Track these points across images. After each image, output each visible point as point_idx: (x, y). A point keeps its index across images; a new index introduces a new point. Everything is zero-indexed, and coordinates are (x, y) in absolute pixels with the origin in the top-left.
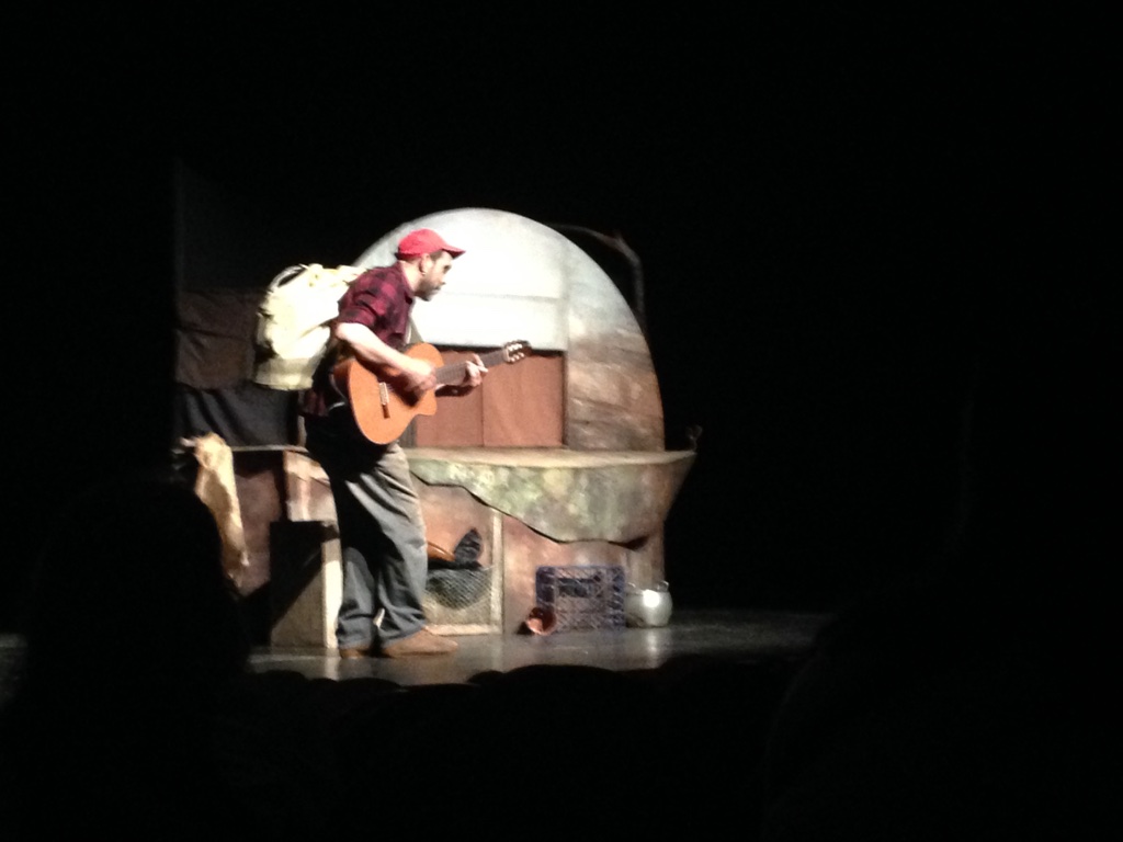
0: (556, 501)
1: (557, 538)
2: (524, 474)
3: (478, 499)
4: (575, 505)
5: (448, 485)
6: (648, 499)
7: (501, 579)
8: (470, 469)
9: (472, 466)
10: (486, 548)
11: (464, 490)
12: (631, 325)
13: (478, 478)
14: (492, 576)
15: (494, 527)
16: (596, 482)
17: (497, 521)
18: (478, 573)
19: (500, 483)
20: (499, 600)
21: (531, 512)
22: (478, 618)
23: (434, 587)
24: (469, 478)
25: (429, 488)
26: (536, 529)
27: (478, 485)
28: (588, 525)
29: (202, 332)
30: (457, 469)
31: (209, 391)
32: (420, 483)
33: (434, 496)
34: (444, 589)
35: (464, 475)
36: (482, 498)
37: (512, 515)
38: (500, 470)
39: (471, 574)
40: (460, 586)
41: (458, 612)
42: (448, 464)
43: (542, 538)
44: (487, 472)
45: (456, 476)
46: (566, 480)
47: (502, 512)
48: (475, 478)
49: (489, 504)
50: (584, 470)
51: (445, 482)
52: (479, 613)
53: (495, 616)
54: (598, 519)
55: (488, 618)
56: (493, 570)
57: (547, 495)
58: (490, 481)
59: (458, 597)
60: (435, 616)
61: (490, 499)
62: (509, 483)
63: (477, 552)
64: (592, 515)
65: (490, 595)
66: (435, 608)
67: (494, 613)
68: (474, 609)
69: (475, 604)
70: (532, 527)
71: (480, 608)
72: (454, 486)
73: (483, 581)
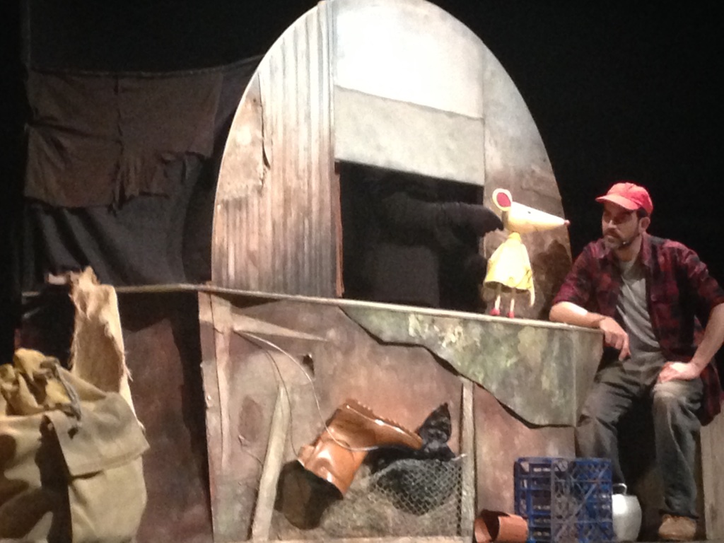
0: (531, 371)
1: (529, 419)
2: (498, 331)
3: (445, 364)
4: (547, 376)
5: (408, 345)
7: (473, 472)
8: (433, 322)
9: (435, 318)
10: (455, 431)
11: (426, 351)
12: (545, 160)
13: (443, 334)
14: (464, 468)
15: (464, 401)
16: (566, 348)
17: (467, 394)
18: (449, 463)
19: (470, 342)
20: (471, 501)
21: (503, 384)
22: (446, 526)
23: (391, 483)
24: (433, 335)
25: (381, 349)
26: (509, 406)
27: (444, 345)
28: (559, 405)
29: (61, 129)
30: (417, 322)
31: (74, 211)
32: (370, 342)
33: (387, 358)
34: (405, 485)
35: (426, 330)
36: (450, 362)
37: (485, 386)
38: (471, 325)
39: (441, 465)
40: (427, 481)
41: (422, 517)
42: (406, 314)
43: (513, 418)
44: (455, 326)
45: (416, 331)
46: (540, 341)
47: (473, 382)
48: (440, 335)
49: (458, 370)
50: (556, 332)
51: (403, 339)
52: (447, 519)
53: (467, 523)
54: (568, 397)
55: (459, 526)
56: (464, 462)
57: (522, 361)
58: (459, 339)
59: (423, 498)
60: (391, 525)
61: (459, 364)
62: (481, 342)
63: (445, 436)
64: (562, 391)
65: (461, 494)
66: (391, 512)
67: (466, 519)
68: (440, 514)
69: (442, 507)
70: (505, 403)
71: (449, 513)
72: (414, 345)
73: (453, 475)
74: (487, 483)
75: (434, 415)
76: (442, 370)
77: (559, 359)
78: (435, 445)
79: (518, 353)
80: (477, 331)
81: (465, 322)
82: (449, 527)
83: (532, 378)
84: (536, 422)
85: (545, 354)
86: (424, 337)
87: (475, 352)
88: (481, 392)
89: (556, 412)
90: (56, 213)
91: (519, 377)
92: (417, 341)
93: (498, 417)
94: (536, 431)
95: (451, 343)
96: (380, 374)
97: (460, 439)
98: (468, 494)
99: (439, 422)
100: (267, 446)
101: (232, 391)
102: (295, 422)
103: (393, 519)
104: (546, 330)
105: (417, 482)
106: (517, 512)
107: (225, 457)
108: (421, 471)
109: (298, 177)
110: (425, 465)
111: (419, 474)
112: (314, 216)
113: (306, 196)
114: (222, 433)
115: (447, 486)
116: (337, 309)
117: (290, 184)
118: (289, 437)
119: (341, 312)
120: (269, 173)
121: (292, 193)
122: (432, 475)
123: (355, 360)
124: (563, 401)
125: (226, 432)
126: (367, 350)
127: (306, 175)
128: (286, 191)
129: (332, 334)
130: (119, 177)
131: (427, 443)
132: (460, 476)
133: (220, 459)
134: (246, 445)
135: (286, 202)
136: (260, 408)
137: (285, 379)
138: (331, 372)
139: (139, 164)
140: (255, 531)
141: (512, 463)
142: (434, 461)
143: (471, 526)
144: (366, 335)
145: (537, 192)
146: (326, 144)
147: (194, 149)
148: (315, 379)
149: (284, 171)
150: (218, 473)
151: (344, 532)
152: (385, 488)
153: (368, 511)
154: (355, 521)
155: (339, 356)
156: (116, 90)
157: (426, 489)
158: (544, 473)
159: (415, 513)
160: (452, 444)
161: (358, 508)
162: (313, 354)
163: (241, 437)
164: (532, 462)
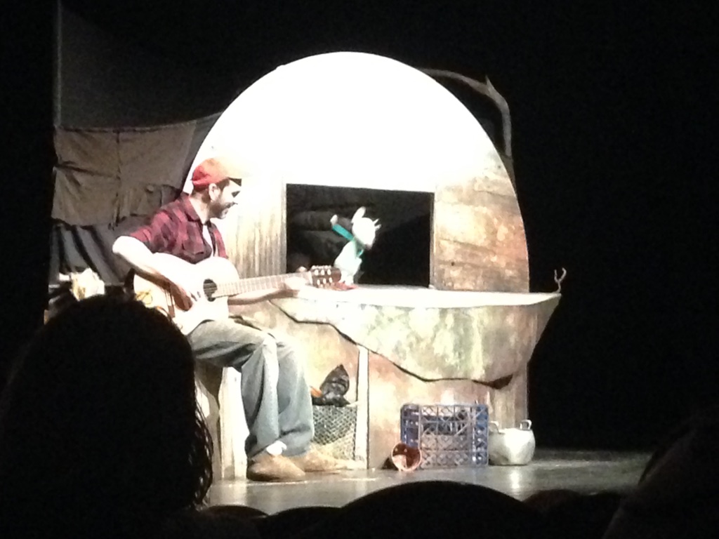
0: (422, 340)
1: (421, 376)
2: (390, 312)
3: (346, 337)
5: (318, 323)
6: (512, 339)
7: (366, 416)
10: (352, 385)
11: (329, 326)
14: (358, 412)
15: (360, 363)
16: (463, 320)
17: (363, 358)
18: (344, 408)
19: (366, 322)
21: (397, 350)
22: (343, 453)
25: (297, 326)
26: (402, 366)
28: (453, 363)
29: (79, 170)
31: (85, 228)
32: (289, 320)
33: (302, 334)
36: (350, 336)
37: (378, 352)
39: (337, 410)
40: (326, 421)
41: (324, 446)
43: (407, 375)
47: (368, 350)
49: (356, 341)
50: (449, 310)
51: (313, 319)
52: (344, 448)
54: (463, 358)
55: (354, 454)
56: (359, 407)
57: (413, 333)
59: (324, 432)
61: (356, 337)
62: (376, 320)
63: (343, 389)
64: (457, 354)
65: (355, 430)
67: (359, 448)
68: (339, 444)
69: (340, 440)
70: (398, 364)
71: (345, 443)
72: (321, 323)
73: (348, 417)
74: (378, 423)
75: (333, 373)
76: (344, 340)
77: (455, 330)
78: (330, 396)
79: (409, 328)
82: (346, 454)
84: (429, 378)
85: (437, 329)
86: (329, 317)
88: (377, 357)
89: (452, 369)
90: (73, 229)
91: (411, 345)
92: (325, 321)
93: (392, 375)
94: (431, 383)
97: (357, 392)
99: (338, 379)
105: (319, 421)
108: (321, 414)
110: (323, 410)
111: (320, 416)
112: (265, 227)
115: (344, 424)
122: (330, 417)
124: (458, 362)
126: (286, 326)
129: (259, 315)
130: (117, 203)
131: (326, 394)
132: (355, 417)
139: (132, 193)
142: (331, 406)
144: (285, 316)
147: (168, 182)
156: (118, 141)
157: (325, 426)
159: (318, 443)
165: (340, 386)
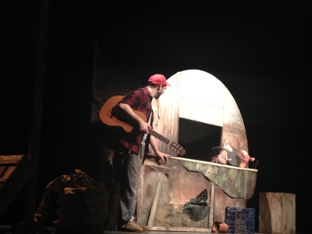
0: (232, 182)
5: (196, 172)
7: (213, 210)
8: (204, 166)
9: (205, 165)
10: (209, 198)
11: (201, 174)
12: (241, 120)
13: (207, 169)
14: (211, 209)
15: (212, 189)
16: (243, 175)
17: (213, 187)
18: (206, 207)
19: (214, 172)
20: (212, 219)
21: (224, 185)
22: (204, 225)
23: (189, 212)
24: (204, 169)
25: (189, 173)
26: (225, 191)
27: (207, 172)
28: (240, 192)
30: (199, 165)
32: (185, 170)
33: (190, 176)
34: (193, 213)
35: (202, 168)
36: (208, 178)
37: (218, 185)
38: (215, 167)
39: (204, 207)
40: (199, 212)
41: (197, 222)
42: (196, 163)
43: (226, 195)
44: (210, 167)
45: (199, 168)
46: (235, 173)
47: (215, 184)
48: (206, 170)
49: (211, 180)
50: (240, 171)
51: (195, 170)
52: (205, 223)
53: (211, 225)
54: (243, 190)
55: (208, 226)
56: (211, 207)
57: (229, 179)
58: (211, 171)
59: (198, 216)
60: (188, 224)
61: (211, 178)
62: (218, 172)
63: (205, 199)
64: (241, 188)
65: (209, 216)
66: (188, 220)
67: (211, 224)
68: (203, 222)
69: (204, 220)
70: (223, 190)
71: (205, 221)
72: (198, 172)
73: (207, 211)
74: (217, 213)
75: (202, 192)
76: (206, 180)
77: (241, 178)
78: (202, 201)
79: (228, 176)
80: (217, 169)
81: (213, 166)
82: (205, 226)
83: (232, 184)
84: (233, 196)
85: (237, 177)
86: (201, 170)
87: (216, 175)
88: (217, 187)
89: (239, 194)
91: (228, 183)
92: (199, 171)
93: (222, 195)
94: (233, 199)
95: (209, 172)
96: (188, 180)
97: (210, 200)
98: (211, 216)
99: (204, 195)
100: (154, 199)
101: (145, 183)
102: (163, 192)
103: (189, 222)
104: (237, 170)
105: (197, 212)
106: (226, 222)
107: (141, 201)
109: (168, 122)
110: (199, 207)
112: (172, 133)
113: (170, 127)
114: (141, 194)
115: (205, 214)
116: (176, 160)
117: (165, 124)
118: (160, 196)
119: (177, 161)
120: (159, 121)
121: (166, 126)
122: (201, 210)
123: (181, 175)
124: (241, 191)
125: (142, 194)
126: (184, 173)
127: (170, 121)
128: (164, 126)
129: (174, 167)
131: (200, 201)
132: (209, 211)
133: (140, 201)
134: (148, 198)
135: (164, 129)
136: (152, 188)
137: (160, 179)
138: (173, 178)
140: (149, 223)
141: (225, 208)
142: (202, 206)
143: (212, 226)
144: (184, 169)
145: (239, 129)
146: (177, 113)
148: (168, 180)
149: (164, 120)
150: (139, 205)
151: (175, 225)
152: (187, 213)
153: (182, 219)
154: (178, 222)
155: (176, 174)
157: (199, 214)
158: (233, 212)
159: (195, 221)
160: (208, 201)
161: (179, 218)
162: (169, 173)
163: (147, 196)
164: (231, 208)
165: (204, 198)
